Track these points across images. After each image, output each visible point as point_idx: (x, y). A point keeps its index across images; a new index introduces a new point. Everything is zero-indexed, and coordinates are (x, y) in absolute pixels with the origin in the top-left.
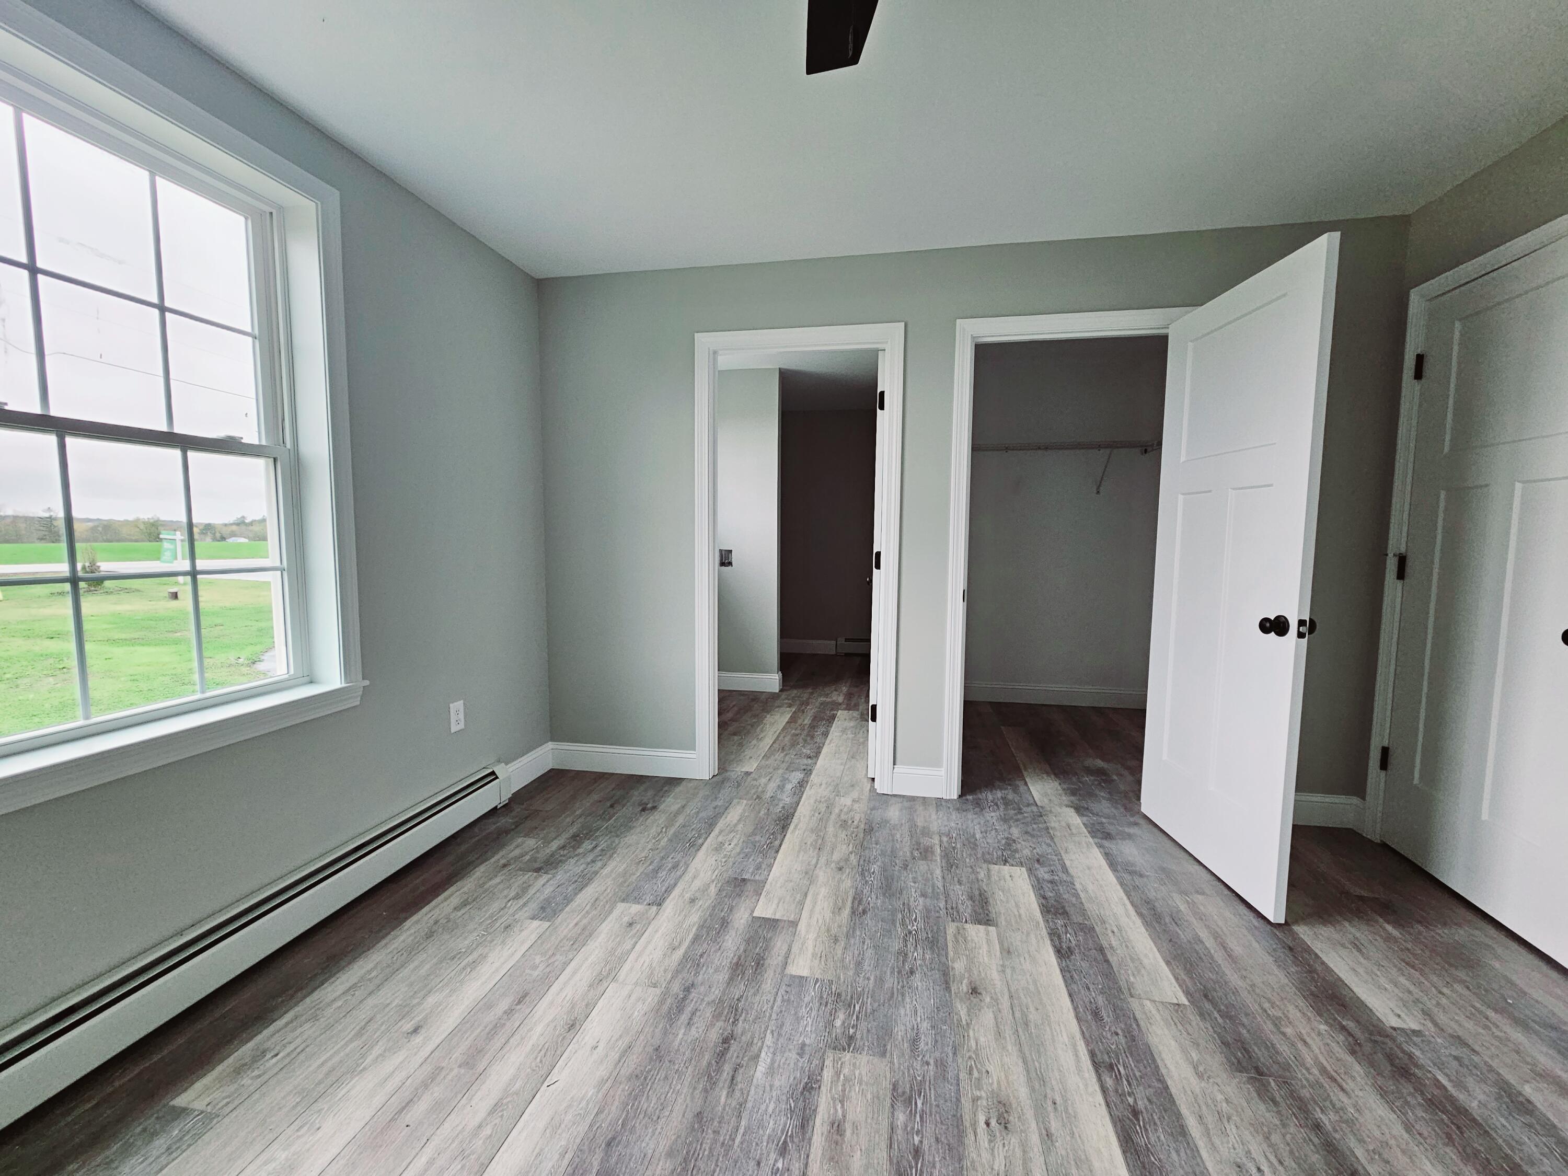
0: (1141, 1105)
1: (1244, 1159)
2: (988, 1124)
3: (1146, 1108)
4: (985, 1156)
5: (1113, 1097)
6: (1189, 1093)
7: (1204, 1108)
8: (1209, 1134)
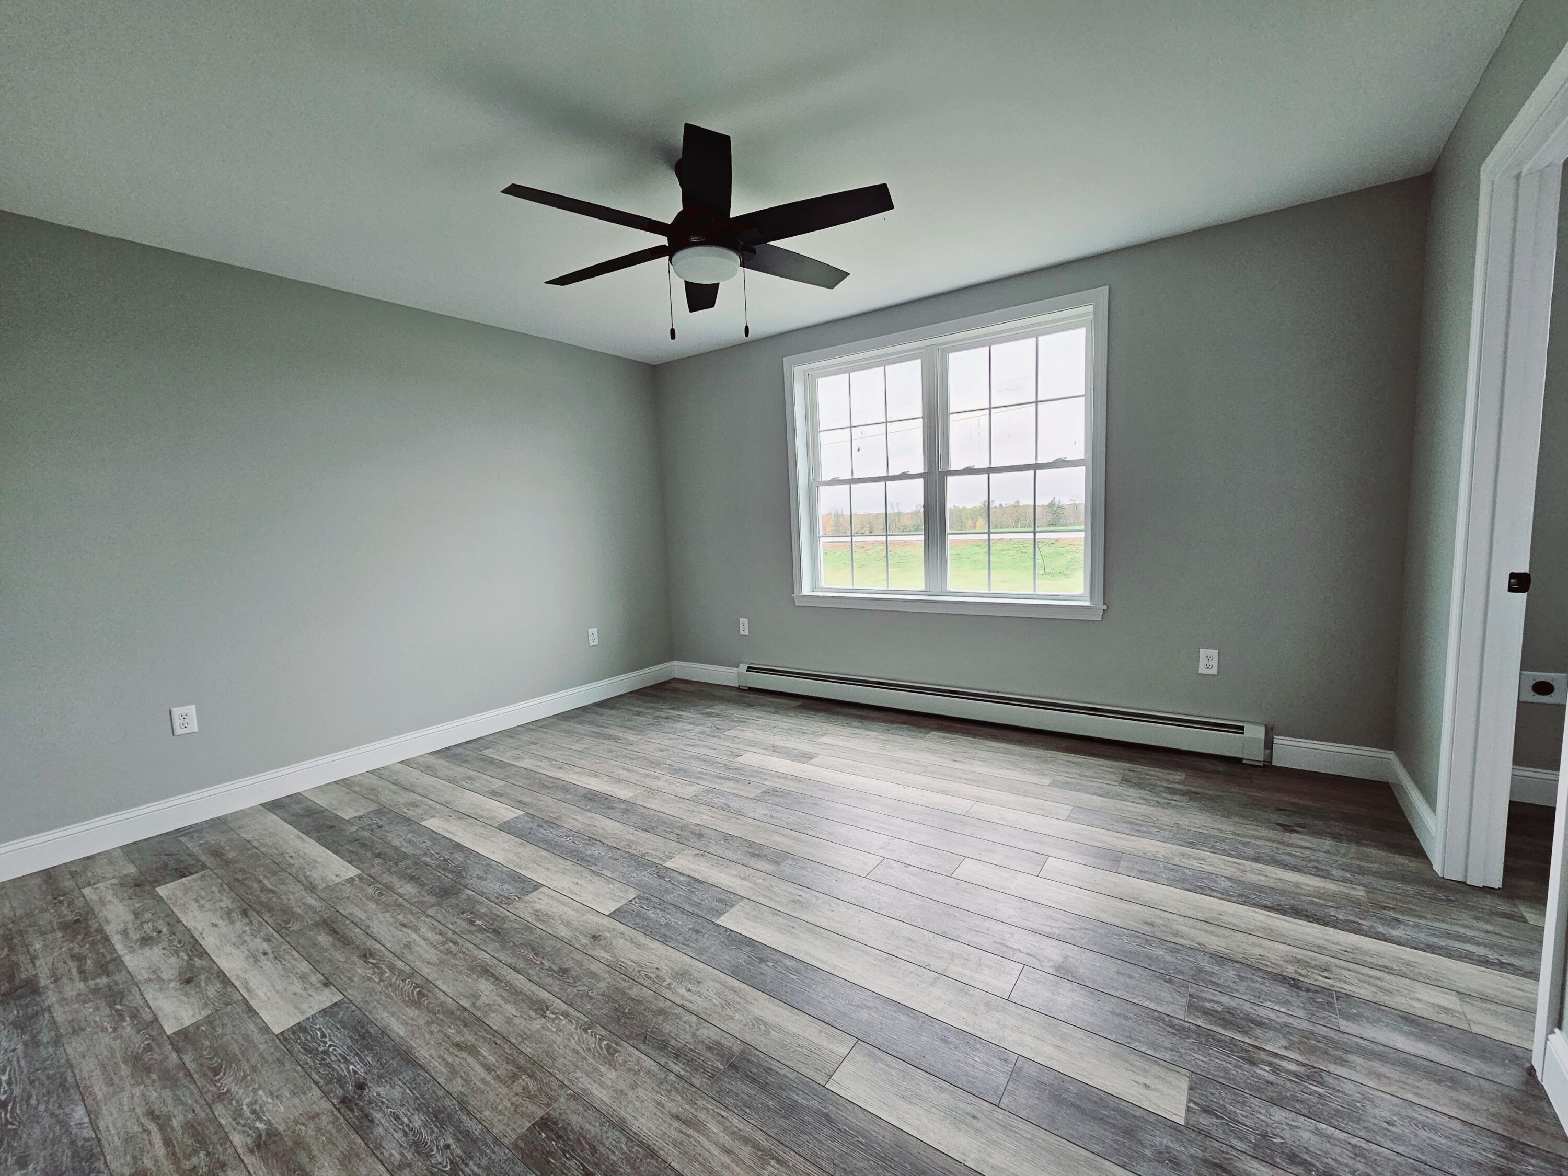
0: (763, 966)
1: (699, 989)
2: (800, 896)
3: (760, 968)
4: (784, 888)
5: (777, 957)
6: (752, 1001)
7: (739, 1000)
8: (724, 985)
